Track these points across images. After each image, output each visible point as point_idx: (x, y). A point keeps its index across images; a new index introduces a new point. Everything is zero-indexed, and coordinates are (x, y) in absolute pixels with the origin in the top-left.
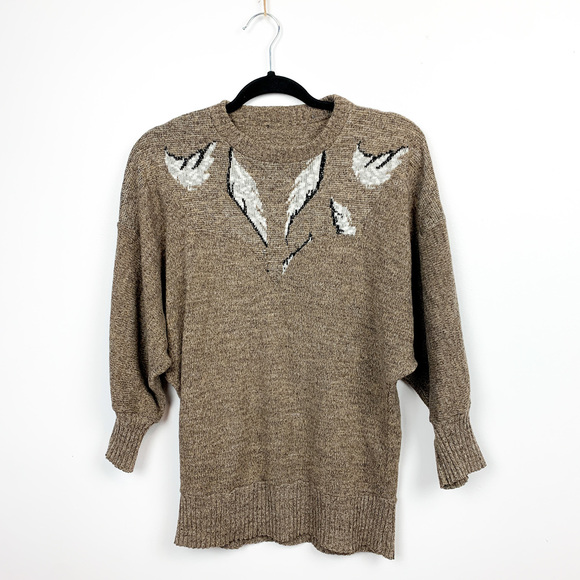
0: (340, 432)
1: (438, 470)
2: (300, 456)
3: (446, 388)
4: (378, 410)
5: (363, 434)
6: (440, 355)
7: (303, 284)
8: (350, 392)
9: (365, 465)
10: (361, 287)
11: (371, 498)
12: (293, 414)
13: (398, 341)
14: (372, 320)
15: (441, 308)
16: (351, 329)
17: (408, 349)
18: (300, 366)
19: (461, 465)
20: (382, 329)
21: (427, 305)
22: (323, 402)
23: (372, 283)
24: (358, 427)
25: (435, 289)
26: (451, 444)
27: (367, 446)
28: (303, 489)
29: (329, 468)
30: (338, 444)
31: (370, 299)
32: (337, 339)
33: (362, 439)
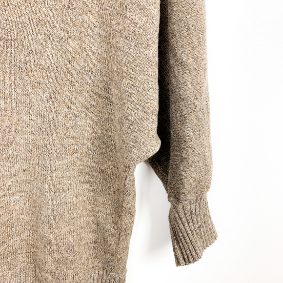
0: (67, 217)
1: (174, 249)
2: (22, 240)
3: (193, 168)
4: (112, 189)
5: (94, 213)
6: (187, 131)
7: (14, 34)
8: (80, 172)
9: (95, 243)
10: (94, 45)
11: (101, 272)
12: (12, 198)
13: (141, 114)
14: (107, 89)
15: (194, 74)
16: (81, 99)
17: (152, 124)
18: (17, 144)
19: (199, 244)
20: (121, 99)
21: (176, 70)
22: (46, 186)
23: (108, 39)
24: (88, 207)
25: (187, 49)
26: (191, 224)
27: (98, 224)
28: (28, 271)
29: (55, 255)
30: (66, 230)
31: (106, 62)
32: (64, 110)
33: (93, 218)
